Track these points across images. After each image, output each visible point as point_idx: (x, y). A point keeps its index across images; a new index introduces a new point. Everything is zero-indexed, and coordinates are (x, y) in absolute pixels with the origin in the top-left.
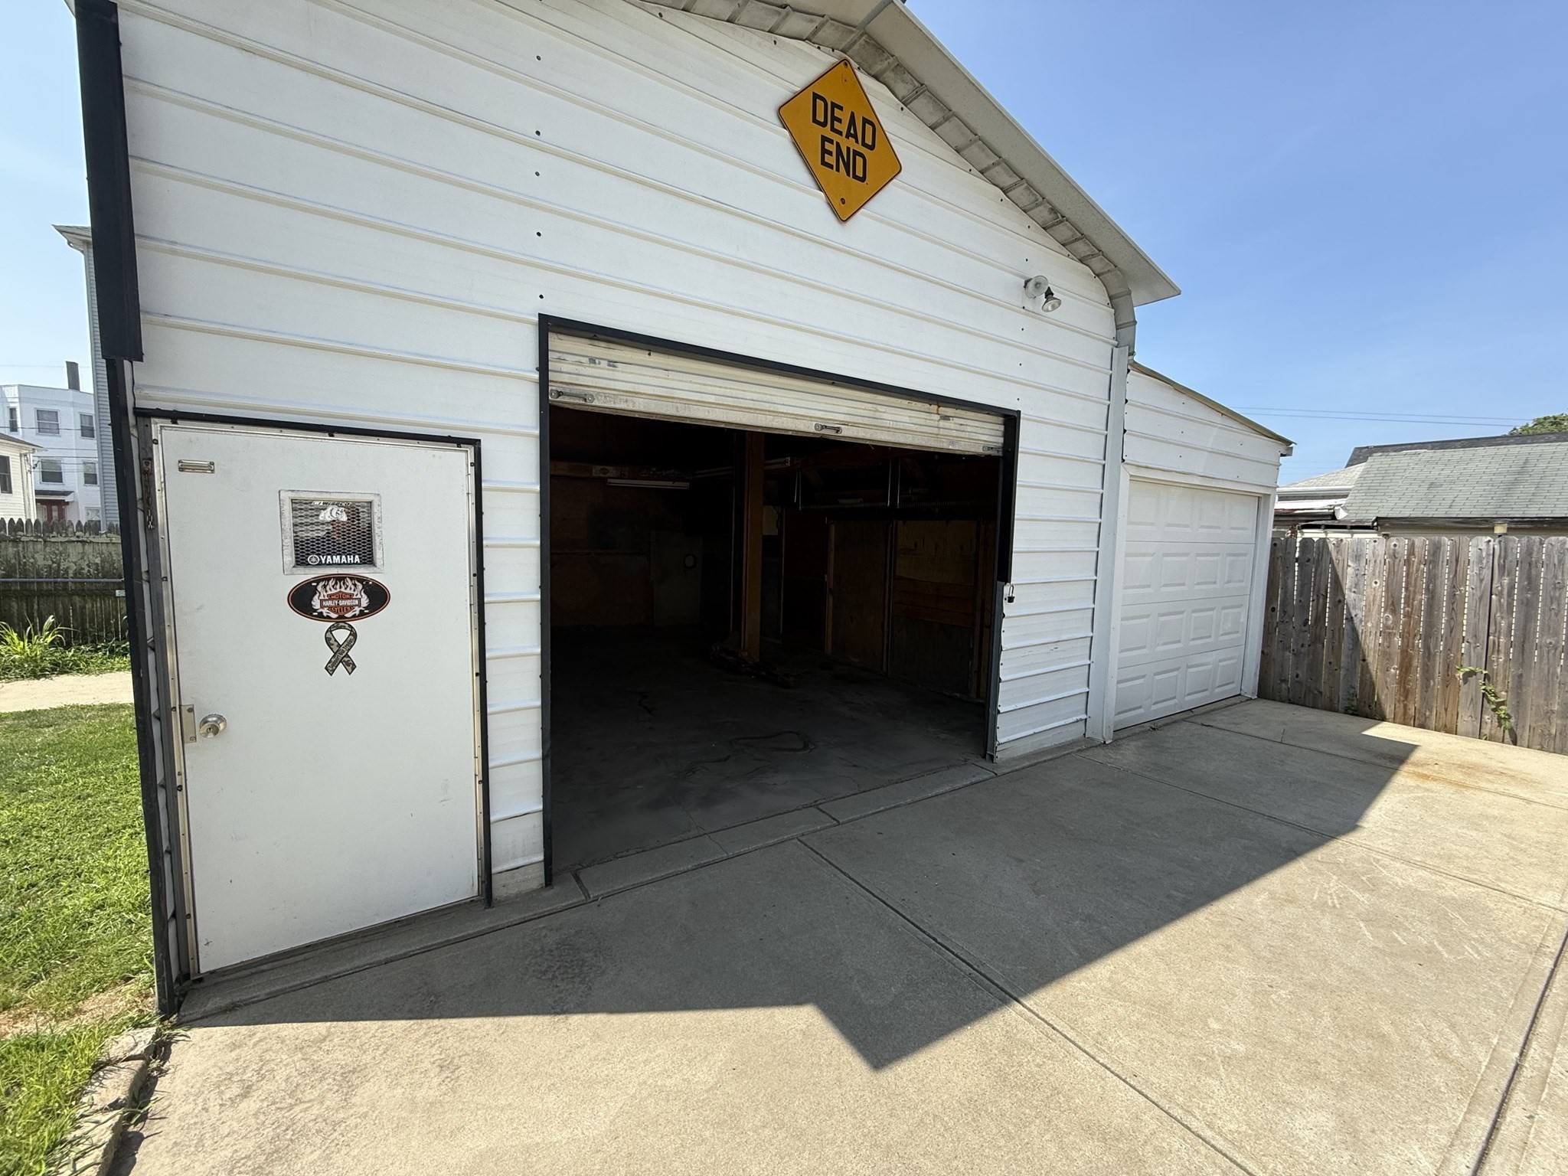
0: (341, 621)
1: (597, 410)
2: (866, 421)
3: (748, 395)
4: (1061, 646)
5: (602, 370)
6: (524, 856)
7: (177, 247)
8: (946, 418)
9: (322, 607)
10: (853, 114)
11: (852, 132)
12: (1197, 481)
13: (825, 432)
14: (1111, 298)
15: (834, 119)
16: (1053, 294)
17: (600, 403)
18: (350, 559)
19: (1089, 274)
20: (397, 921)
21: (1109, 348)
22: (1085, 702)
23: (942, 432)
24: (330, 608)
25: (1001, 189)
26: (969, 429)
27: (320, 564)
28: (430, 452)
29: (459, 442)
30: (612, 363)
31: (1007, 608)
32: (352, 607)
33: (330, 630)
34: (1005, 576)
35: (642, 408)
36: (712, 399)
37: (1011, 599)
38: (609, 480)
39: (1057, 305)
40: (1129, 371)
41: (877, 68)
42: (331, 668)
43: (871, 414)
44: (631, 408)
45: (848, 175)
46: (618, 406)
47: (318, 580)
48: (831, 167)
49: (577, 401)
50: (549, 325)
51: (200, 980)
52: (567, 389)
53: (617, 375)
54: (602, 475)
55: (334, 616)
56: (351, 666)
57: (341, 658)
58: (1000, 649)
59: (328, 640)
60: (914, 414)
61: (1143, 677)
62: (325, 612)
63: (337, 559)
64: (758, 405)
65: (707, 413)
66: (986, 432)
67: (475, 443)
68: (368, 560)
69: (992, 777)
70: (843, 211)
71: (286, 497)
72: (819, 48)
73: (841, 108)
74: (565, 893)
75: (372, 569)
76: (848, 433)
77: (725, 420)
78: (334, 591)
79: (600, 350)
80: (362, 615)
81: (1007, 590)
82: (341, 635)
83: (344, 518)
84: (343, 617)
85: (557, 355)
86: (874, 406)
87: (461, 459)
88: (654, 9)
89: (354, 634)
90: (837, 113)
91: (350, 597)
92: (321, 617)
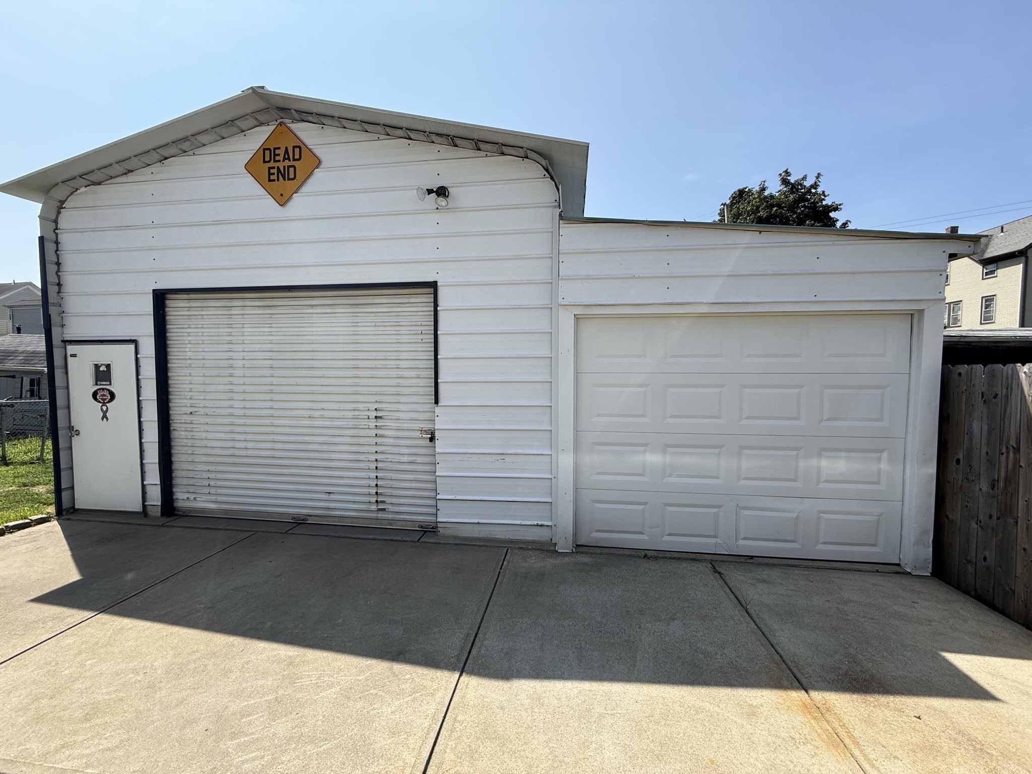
0: (104, 404)
4: (507, 459)
6: (155, 502)
9: (99, 398)
10: (286, 148)
11: (286, 157)
14: (546, 170)
15: (275, 155)
18: (107, 383)
20: (121, 512)
21: (550, 211)
24: (101, 399)
27: (100, 385)
28: (125, 345)
29: (129, 341)
31: (438, 423)
32: (106, 399)
33: (102, 406)
42: (102, 419)
45: (285, 180)
47: (98, 389)
48: (274, 180)
51: (77, 510)
55: (102, 402)
56: (107, 419)
57: (105, 417)
59: (101, 409)
61: (646, 504)
63: (104, 383)
67: (134, 342)
68: (110, 384)
70: (283, 200)
72: (268, 125)
73: (279, 148)
74: (167, 520)
75: (111, 386)
78: (102, 394)
80: (109, 402)
82: (104, 408)
83: (105, 370)
84: (104, 402)
87: (132, 346)
88: (191, 153)
89: (107, 408)
90: (277, 152)
91: (105, 396)
92: (99, 402)
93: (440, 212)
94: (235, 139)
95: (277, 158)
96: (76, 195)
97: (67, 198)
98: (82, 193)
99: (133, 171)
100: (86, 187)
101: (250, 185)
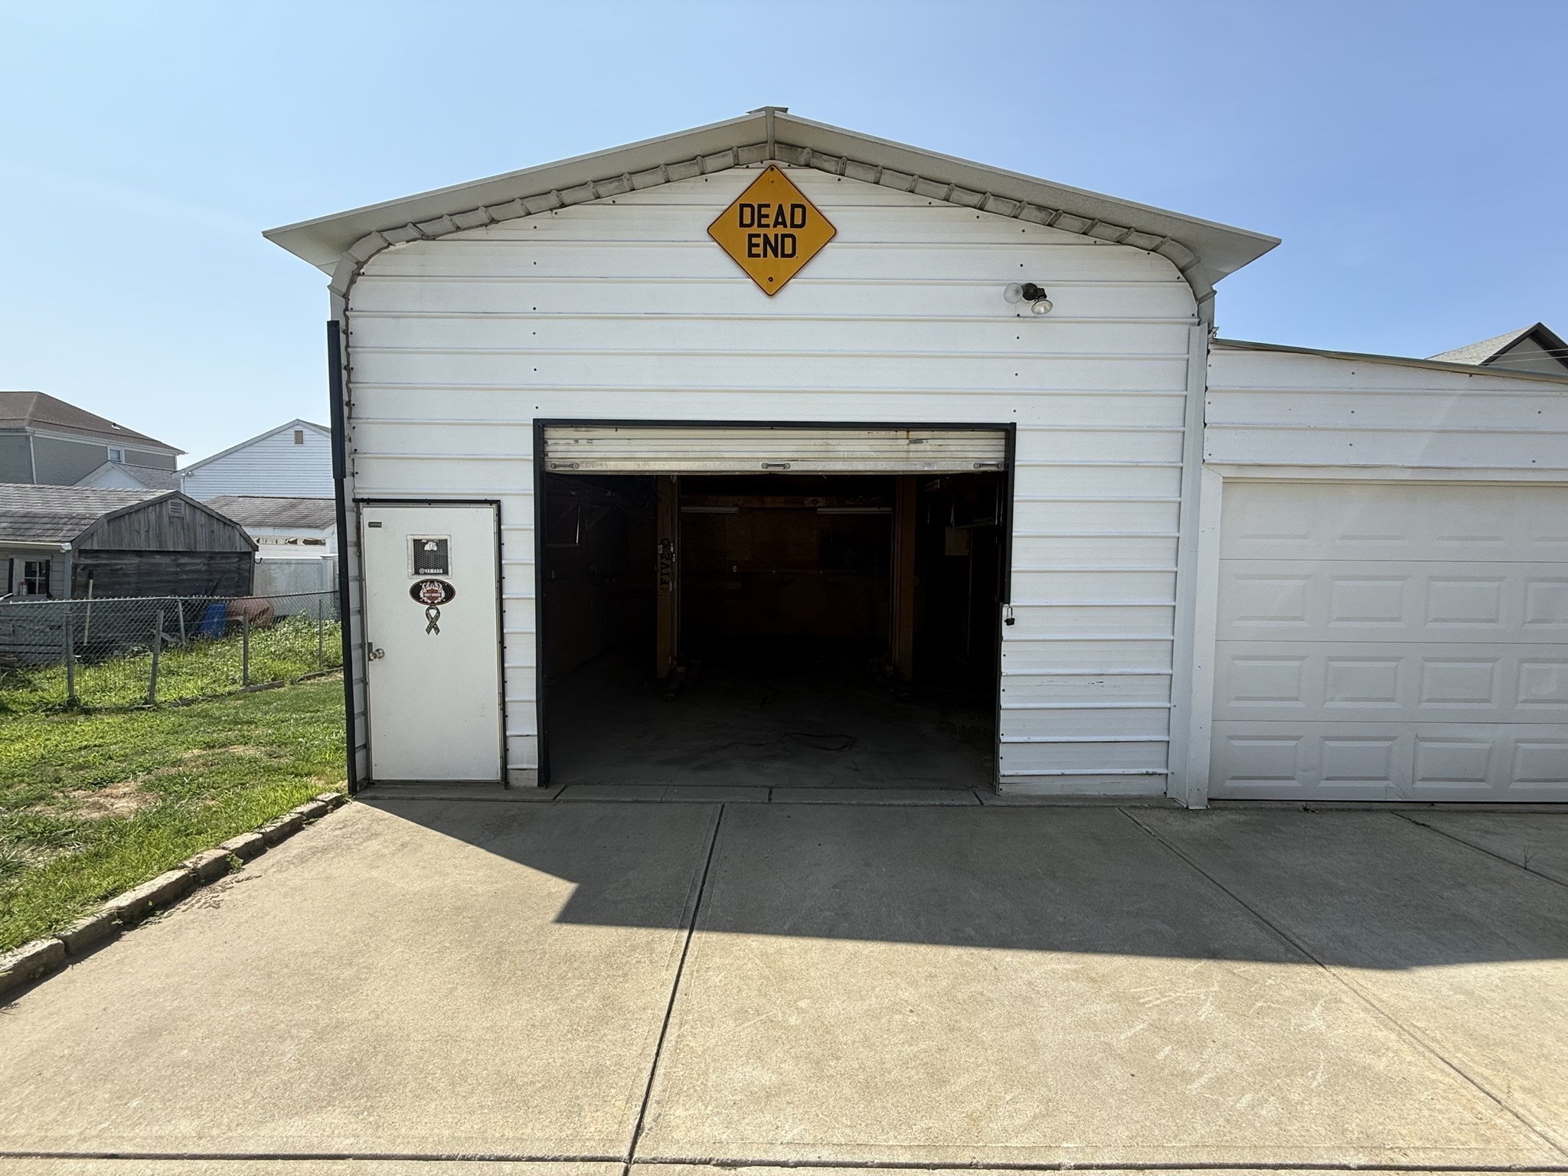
0: (432, 605)
1: (581, 473)
2: (816, 455)
3: (697, 448)
4: (1105, 680)
5: (583, 446)
8: (918, 441)
9: (424, 596)
10: (780, 206)
11: (780, 220)
13: (770, 469)
14: (1182, 271)
15: (761, 217)
16: (1046, 296)
17: (584, 468)
18: (438, 571)
19: (1136, 253)
20: (459, 782)
21: (1186, 327)
22: (1165, 752)
23: (911, 455)
24: (428, 597)
25: (975, 207)
26: (952, 448)
27: (425, 574)
28: (475, 509)
29: (491, 502)
30: (590, 440)
31: (1006, 632)
32: (437, 598)
33: (428, 610)
34: (1004, 596)
35: (613, 468)
36: (666, 455)
37: (1010, 622)
39: (1048, 308)
40: (1209, 352)
42: (428, 631)
43: (823, 448)
44: (604, 469)
45: (777, 256)
46: (595, 469)
47: (422, 582)
48: (758, 256)
49: (568, 469)
50: (541, 427)
51: (374, 784)
52: (561, 462)
53: (595, 448)
55: (429, 602)
56: (437, 630)
57: (433, 626)
58: (1001, 673)
59: (427, 615)
60: (873, 442)
61: (1297, 738)
62: (425, 599)
63: (432, 571)
64: (704, 455)
65: (662, 466)
66: (979, 448)
67: (498, 502)
68: (446, 572)
70: (771, 287)
72: (748, 167)
73: (768, 206)
75: (446, 577)
76: (796, 467)
77: (678, 469)
78: (429, 588)
79: (582, 433)
80: (442, 602)
81: (1005, 613)
82: (433, 613)
83: (435, 549)
84: (433, 603)
85: (554, 441)
86: (825, 441)
87: (490, 512)
88: (609, 200)
89: (438, 612)
90: (764, 211)
91: (436, 592)
92: (424, 602)
93: (1023, 322)
94: (689, 184)
95: (764, 221)
96: (387, 253)
97: (370, 258)
98: (397, 252)
99: (499, 221)
100: (408, 242)
101: (715, 260)
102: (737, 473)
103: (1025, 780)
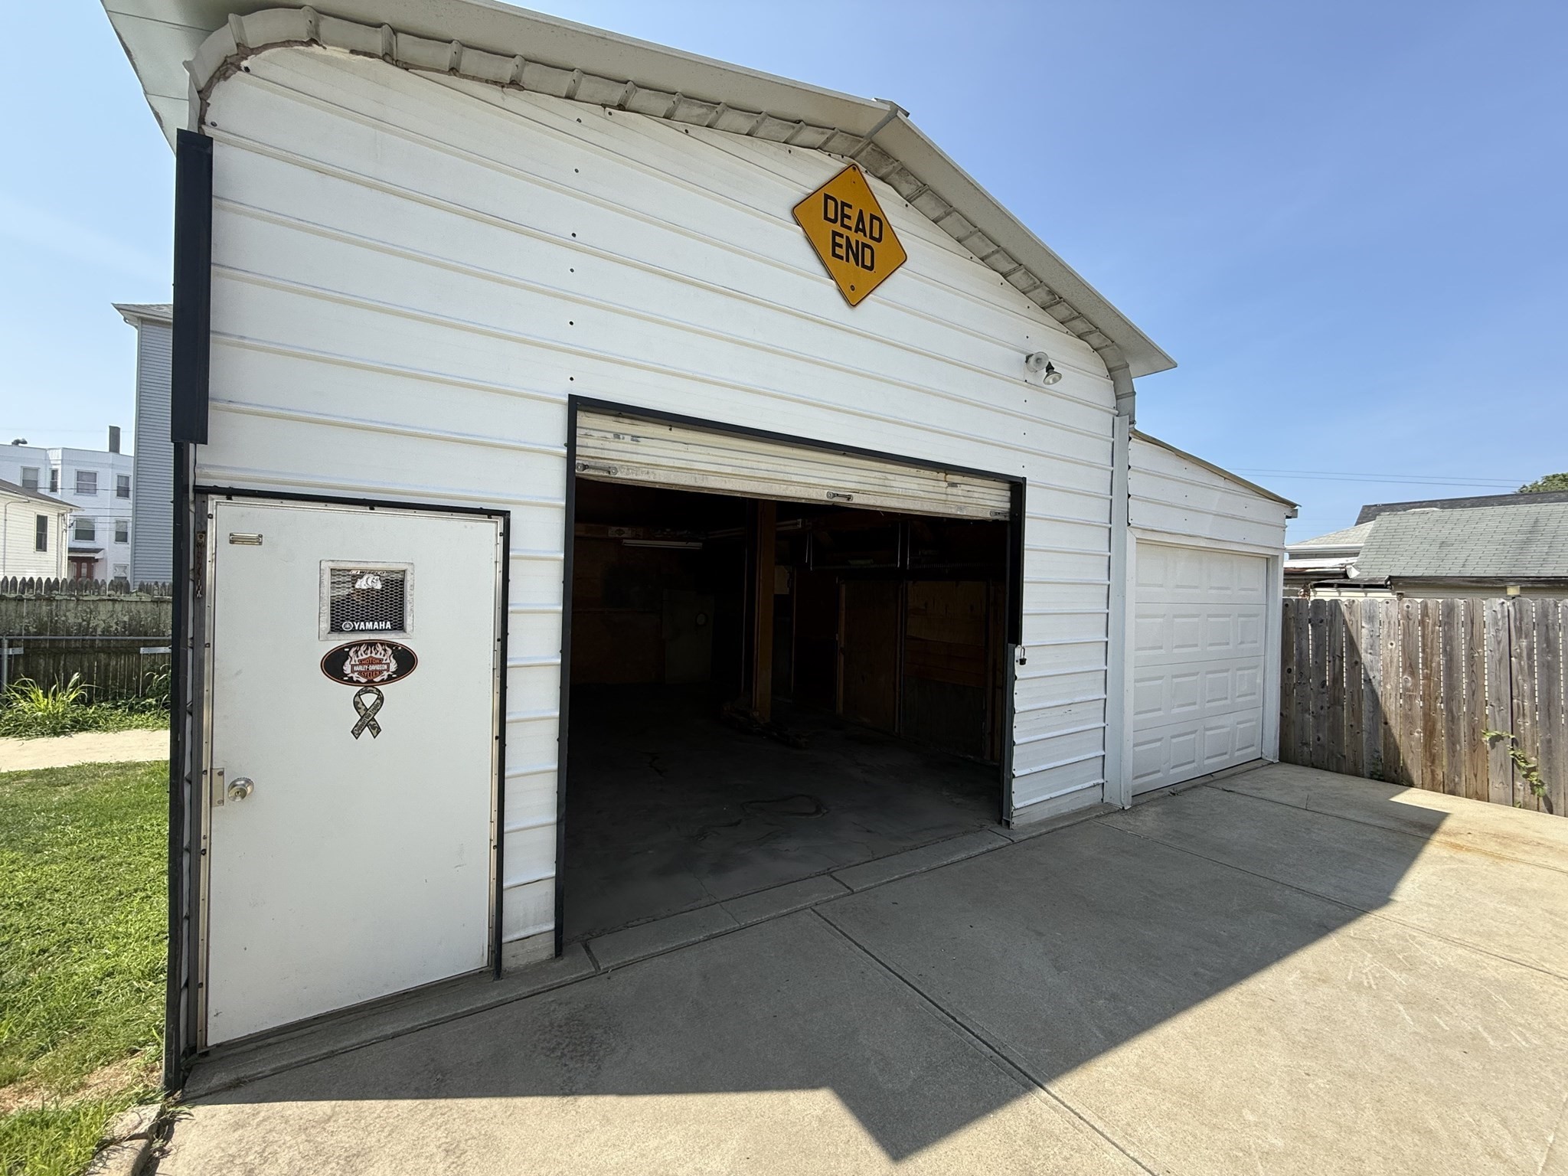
0: (370, 685)
1: (620, 482)
2: (876, 488)
3: (763, 466)
4: (1074, 708)
5: (626, 444)
6: (535, 924)
7: (246, 342)
8: (953, 485)
9: (353, 671)
10: (861, 212)
11: (861, 227)
12: (1203, 543)
13: (836, 499)
14: (1110, 370)
15: (844, 216)
16: (1053, 368)
17: (623, 475)
18: (382, 625)
19: (1087, 349)
21: (1111, 417)
22: (1101, 766)
23: (950, 498)
24: (360, 673)
25: (1001, 274)
26: (976, 495)
27: (354, 630)
28: (463, 523)
29: (490, 513)
30: (635, 438)
31: (1019, 671)
32: (381, 672)
33: (358, 694)
34: (1016, 637)
35: (663, 480)
36: (729, 470)
37: (1023, 662)
38: (624, 541)
39: (1057, 378)
40: (1130, 438)
41: (883, 171)
42: (357, 732)
43: (881, 482)
44: (652, 479)
45: (857, 264)
46: (639, 478)
47: (350, 646)
48: (841, 258)
49: (601, 473)
50: (577, 405)
51: (206, 1054)
52: (592, 462)
53: (640, 449)
54: (617, 536)
55: (363, 680)
56: (376, 729)
57: (367, 722)
58: (1013, 711)
59: (356, 704)
60: (922, 481)
61: (1159, 740)
62: (355, 676)
63: (369, 625)
64: (772, 475)
65: (723, 483)
66: (993, 497)
67: (505, 514)
68: (399, 626)
69: (1009, 845)
70: (853, 297)
71: (327, 566)
72: (829, 155)
73: (850, 207)
74: (576, 965)
75: (402, 635)
76: (858, 500)
77: (741, 489)
78: (365, 656)
79: (625, 426)
80: (390, 679)
81: (1018, 652)
82: (369, 699)
83: (379, 586)
84: (371, 681)
85: (585, 431)
86: (884, 474)
87: (491, 529)
88: (682, 126)
89: (381, 698)
90: (847, 210)
91: (380, 662)
92: (351, 681)
93: (1028, 387)
94: (773, 148)
95: (846, 221)
96: (302, 53)
98: (328, 61)
100: (353, 52)
101: (793, 247)
102: (803, 501)
103: (1028, 809)
